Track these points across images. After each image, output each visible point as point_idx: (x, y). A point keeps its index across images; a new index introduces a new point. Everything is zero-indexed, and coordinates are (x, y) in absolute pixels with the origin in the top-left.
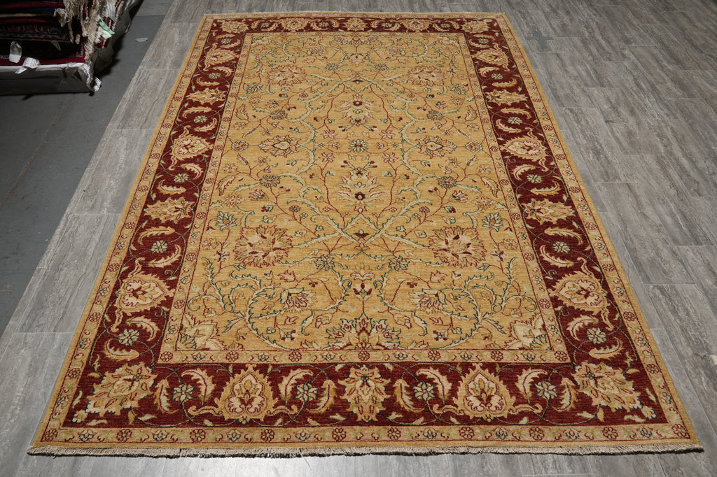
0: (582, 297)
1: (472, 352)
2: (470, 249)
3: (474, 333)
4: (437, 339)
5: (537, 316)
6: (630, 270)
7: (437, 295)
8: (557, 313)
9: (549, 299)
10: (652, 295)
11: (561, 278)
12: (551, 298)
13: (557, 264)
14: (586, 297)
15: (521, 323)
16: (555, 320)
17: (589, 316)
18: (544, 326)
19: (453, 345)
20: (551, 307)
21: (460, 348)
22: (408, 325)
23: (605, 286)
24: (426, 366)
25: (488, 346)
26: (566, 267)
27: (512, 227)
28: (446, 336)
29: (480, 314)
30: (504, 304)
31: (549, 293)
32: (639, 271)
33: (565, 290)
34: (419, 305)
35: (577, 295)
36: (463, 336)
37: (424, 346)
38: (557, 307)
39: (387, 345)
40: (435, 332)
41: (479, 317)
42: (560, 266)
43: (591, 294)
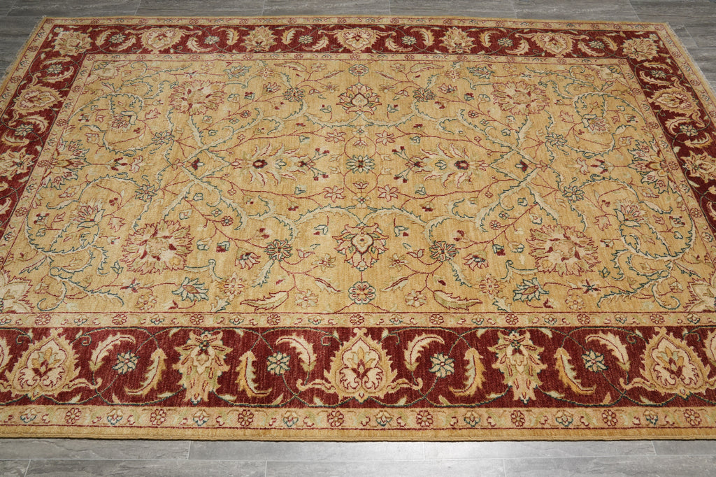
0: (37, 366)
1: (12, 242)
2: (149, 259)
3: (33, 247)
4: (38, 215)
5: (29, 309)
6: (63, 449)
7: (92, 220)
8: (26, 330)
9: (47, 326)
10: (9, 465)
11: (74, 347)
12: (48, 329)
13: (98, 350)
14: (36, 371)
15: (27, 289)
16: (16, 326)
17: (7, 365)
18: (14, 312)
19: (26, 227)
20: (35, 326)
21: (21, 232)
22: (64, 195)
23: (45, 401)
24: (12, 205)
25: (11, 256)
26: (89, 359)
27: (177, 310)
28: (38, 223)
29: (54, 254)
30: (59, 279)
31: (56, 329)
32: (56, 463)
33: (56, 349)
34: (85, 205)
35: (42, 360)
36: (33, 237)
37: (34, 206)
38: (33, 332)
39: (47, 179)
40: (47, 215)
41: (50, 253)
42: (95, 354)
43: (38, 378)
